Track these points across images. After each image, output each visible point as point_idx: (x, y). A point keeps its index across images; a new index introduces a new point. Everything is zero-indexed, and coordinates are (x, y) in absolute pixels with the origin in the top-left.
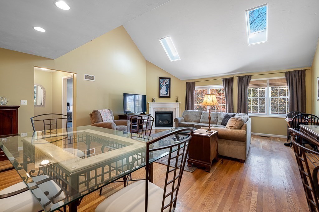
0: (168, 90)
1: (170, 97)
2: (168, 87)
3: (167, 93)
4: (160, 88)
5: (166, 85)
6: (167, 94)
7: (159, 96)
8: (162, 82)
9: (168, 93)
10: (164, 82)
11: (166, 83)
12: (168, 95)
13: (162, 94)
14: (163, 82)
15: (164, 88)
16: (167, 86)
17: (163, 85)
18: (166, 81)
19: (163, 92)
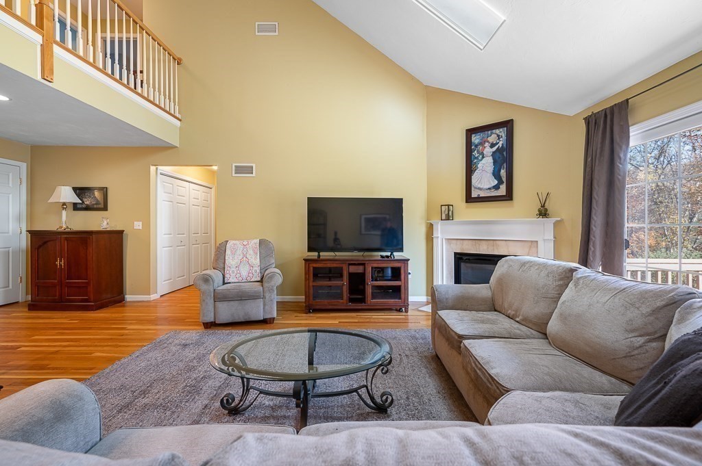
0: (503, 172)
1: (509, 196)
2: (504, 158)
3: (496, 182)
4: (470, 170)
5: (494, 153)
6: (496, 187)
7: (469, 199)
8: (476, 146)
9: (500, 182)
10: (487, 144)
11: (492, 145)
12: (502, 191)
13: (480, 189)
14: (482, 143)
15: (486, 165)
16: (498, 154)
17: (482, 154)
18: (493, 139)
19: (484, 180)
